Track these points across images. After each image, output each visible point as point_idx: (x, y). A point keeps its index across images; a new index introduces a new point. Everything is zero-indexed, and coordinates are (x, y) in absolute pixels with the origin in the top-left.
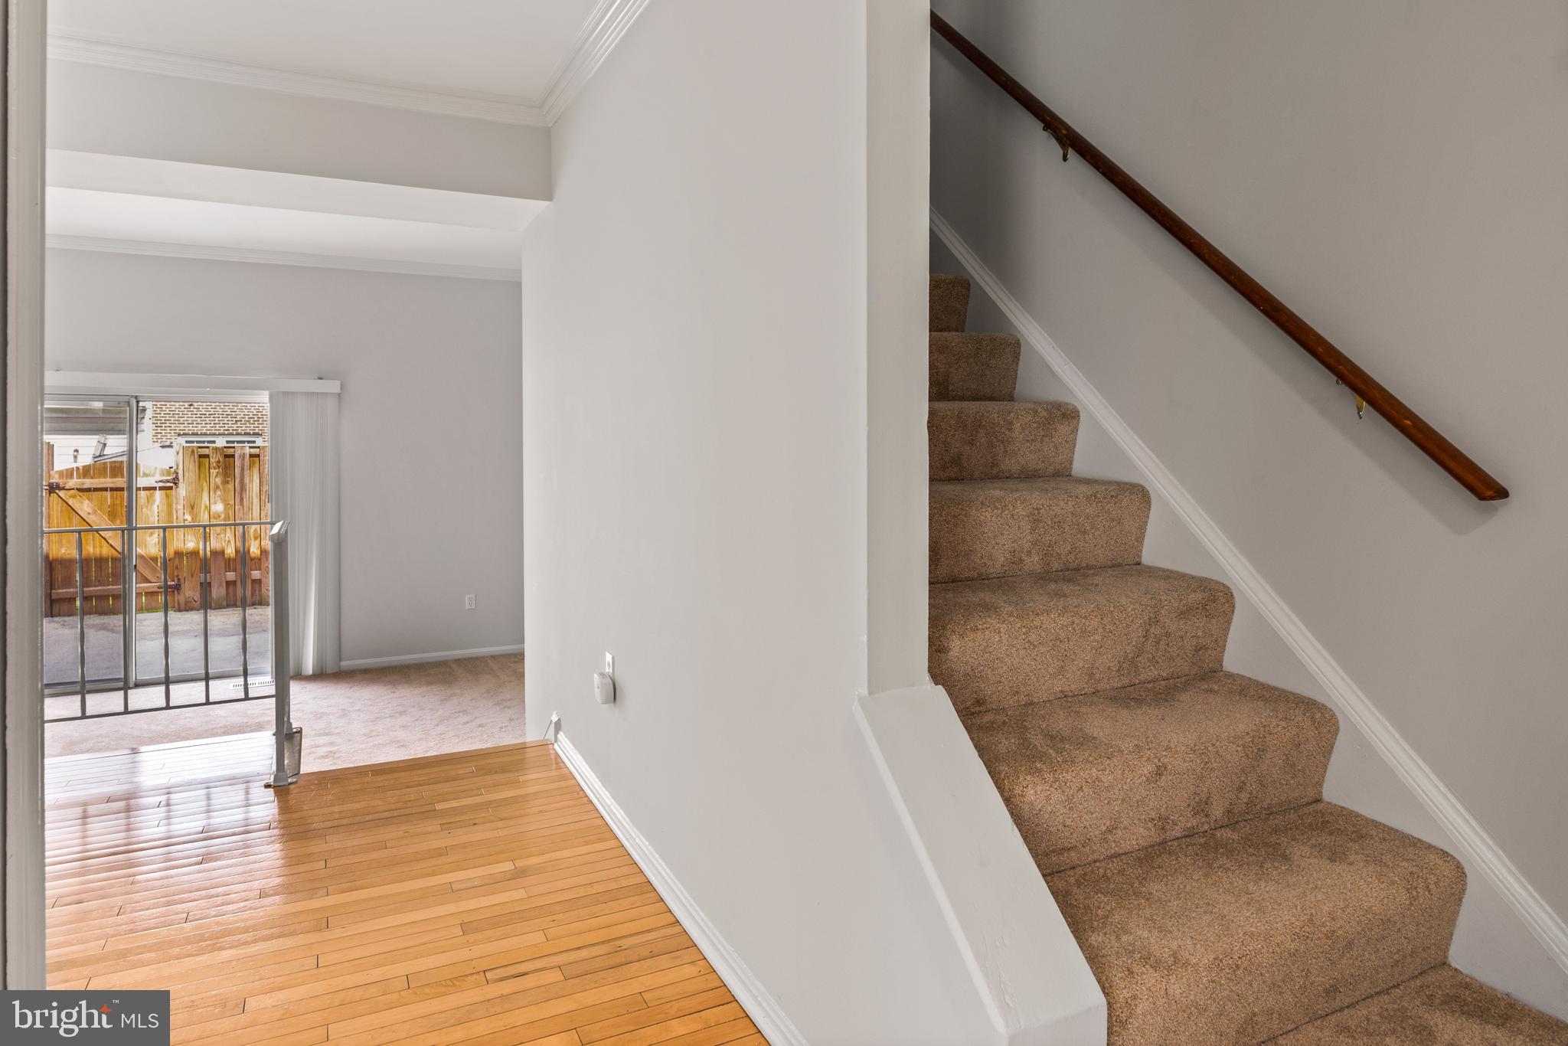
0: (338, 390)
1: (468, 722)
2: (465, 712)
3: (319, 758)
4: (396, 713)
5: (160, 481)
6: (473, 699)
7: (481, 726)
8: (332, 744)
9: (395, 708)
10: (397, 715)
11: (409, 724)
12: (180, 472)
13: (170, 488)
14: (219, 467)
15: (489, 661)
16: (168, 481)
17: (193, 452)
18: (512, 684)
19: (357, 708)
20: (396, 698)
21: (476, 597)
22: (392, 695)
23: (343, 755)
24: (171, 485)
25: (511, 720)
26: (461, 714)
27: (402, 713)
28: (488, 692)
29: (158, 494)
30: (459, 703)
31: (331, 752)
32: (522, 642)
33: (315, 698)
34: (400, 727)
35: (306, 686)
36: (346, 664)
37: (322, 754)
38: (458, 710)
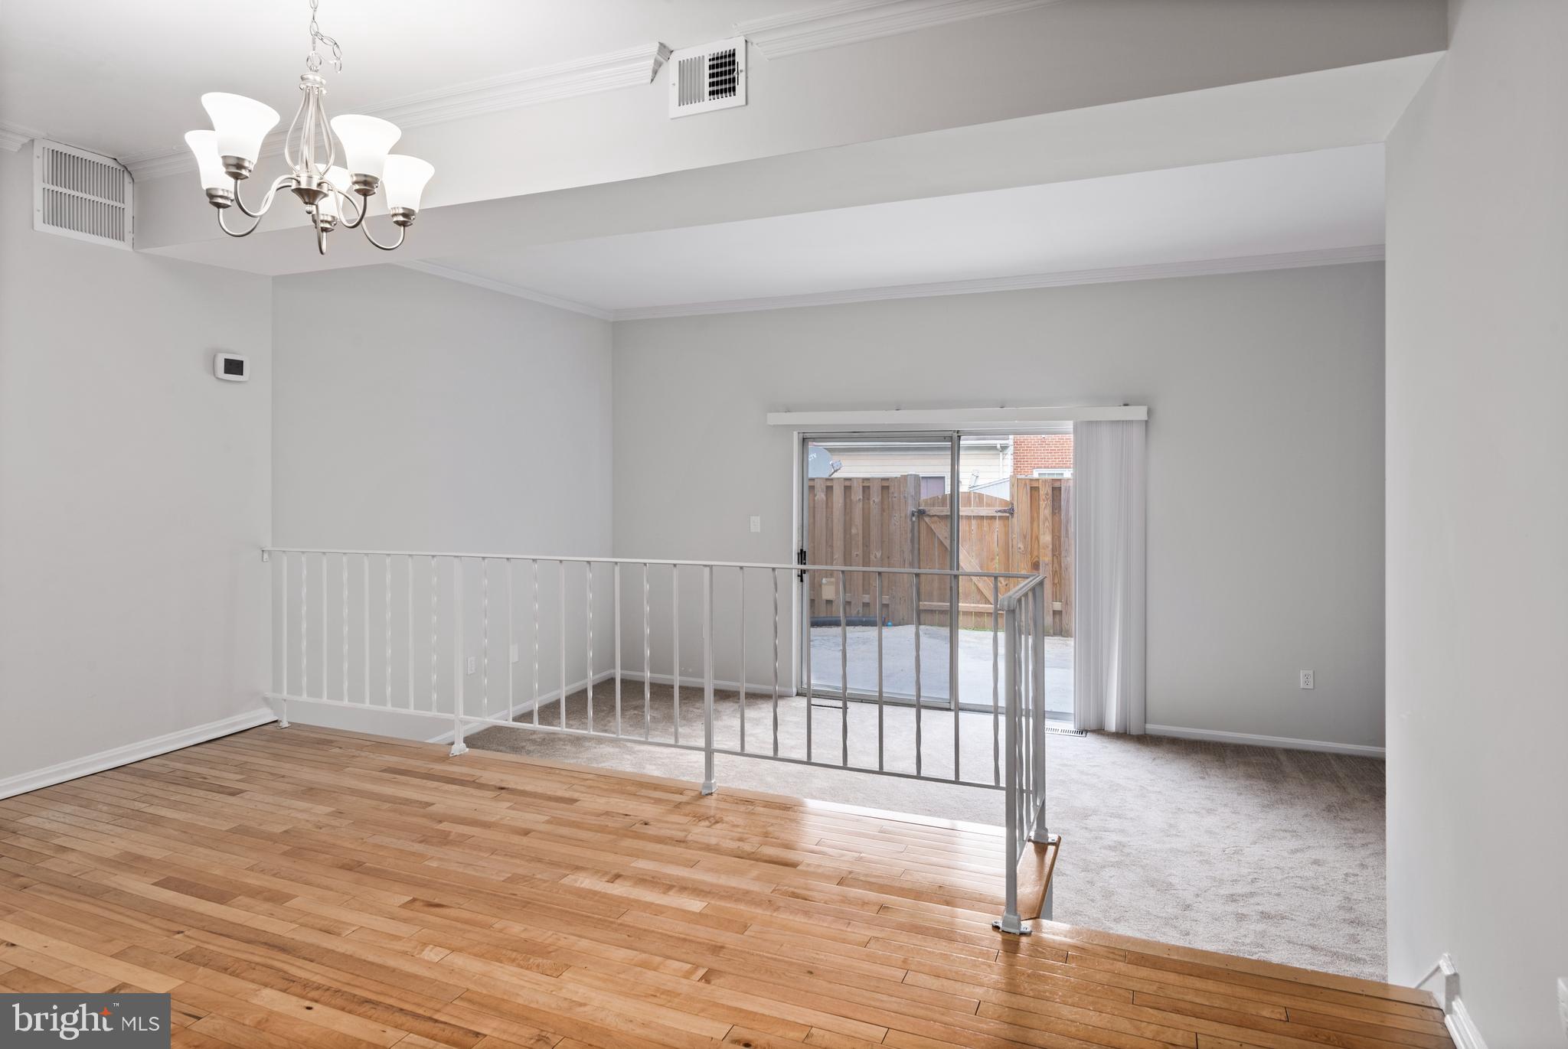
0: (1144, 417)
1: (1297, 851)
2: (1294, 833)
3: (1105, 848)
4: (1203, 808)
5: (1000, 511)
6: (1306, 815)
7: (1316, 862)
8: (1122, 831)
9: (1203, 802)
10: (1204, 811)
11: (1217, 831)
12: (1015, 504)
13: (1007, 518)
14: (1047, 500)
15: (1333, 762)
16: (1005, 511)
17: (1026, 484)
18: (1364, 805)
19: (1158, 790)
20: (1206, 787)
21: (1314, 673)
22: (1201, 782)
23: (1134, 852)
24: (1008, 515)
25: (1363, 866)
26: (1288, 835)
27: (1210, 811)
28: (1329, 809)
29: (997, 523)
30: (1286, 816)
31: (1120, 843)
32: (1384, 745)
33: (1114, 763)
34: (1206, 832)
35: (1107, 745)
36: (1153, 728)
37: (1110, 843)
38: (1283, 828)
